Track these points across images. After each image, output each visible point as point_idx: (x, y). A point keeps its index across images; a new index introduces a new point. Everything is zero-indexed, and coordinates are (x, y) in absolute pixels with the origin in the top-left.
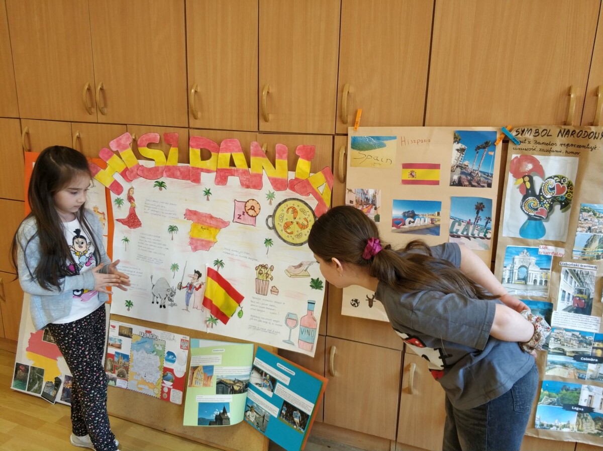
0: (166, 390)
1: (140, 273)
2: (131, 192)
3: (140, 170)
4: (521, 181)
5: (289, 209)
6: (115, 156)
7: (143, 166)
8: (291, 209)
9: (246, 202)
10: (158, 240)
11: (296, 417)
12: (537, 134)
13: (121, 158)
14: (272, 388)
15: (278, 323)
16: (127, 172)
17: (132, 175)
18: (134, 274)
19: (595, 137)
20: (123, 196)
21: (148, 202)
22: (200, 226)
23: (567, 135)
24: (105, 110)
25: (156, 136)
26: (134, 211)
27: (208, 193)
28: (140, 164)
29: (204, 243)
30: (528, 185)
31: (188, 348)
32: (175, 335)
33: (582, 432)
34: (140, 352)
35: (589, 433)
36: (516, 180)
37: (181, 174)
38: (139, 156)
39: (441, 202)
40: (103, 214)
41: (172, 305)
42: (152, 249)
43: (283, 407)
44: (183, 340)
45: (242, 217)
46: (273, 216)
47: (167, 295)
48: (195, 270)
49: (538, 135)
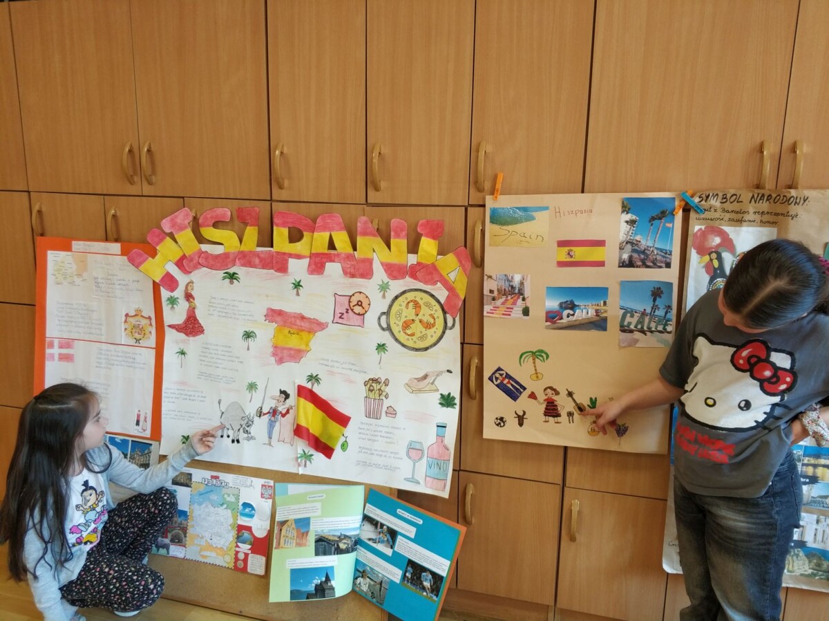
0: (241, 556)
1: (202, 397)
2: (189, 288)
3: (203, 258)
4: (707, 258)
5: (409, 303)
6: (168, 239)
7: (207, 252)
8: (412, 303)
9: (351, 296)
10: (228, 352)
11: (426, 580)
12: (725, 200)
13: (176, 242)
14: (391, 543)
15: (396, 456)
16: (184, 261)
17: (191, 264)
18: (194, 398)
19: (796, 203)
20: (179, 293)
21: (213, 300)
22: (286, 331)
23: (761, 201)
24: (154, 179)
25: (226, 212)
26: (194, 312)
27: (297, 285)
28: (203, 249)
29: (292, 352)
30: (716, 264)
31: (272, 497)
32: (253, 479)
33: (793, 574)
34: (204, 505)
35: (802, 575)
36: (701, 258)
37: (261, 261)
38: (201, 239)
39: (607, 288)
40: (150, 318)
41: (248, 439)
42: (221, 364)
43: (407, 568)
44: (265, 486)
45: (344, 316)
46: (387, 314)
47: (241, 425)
48: (280, 390)
49: (726, 202)
